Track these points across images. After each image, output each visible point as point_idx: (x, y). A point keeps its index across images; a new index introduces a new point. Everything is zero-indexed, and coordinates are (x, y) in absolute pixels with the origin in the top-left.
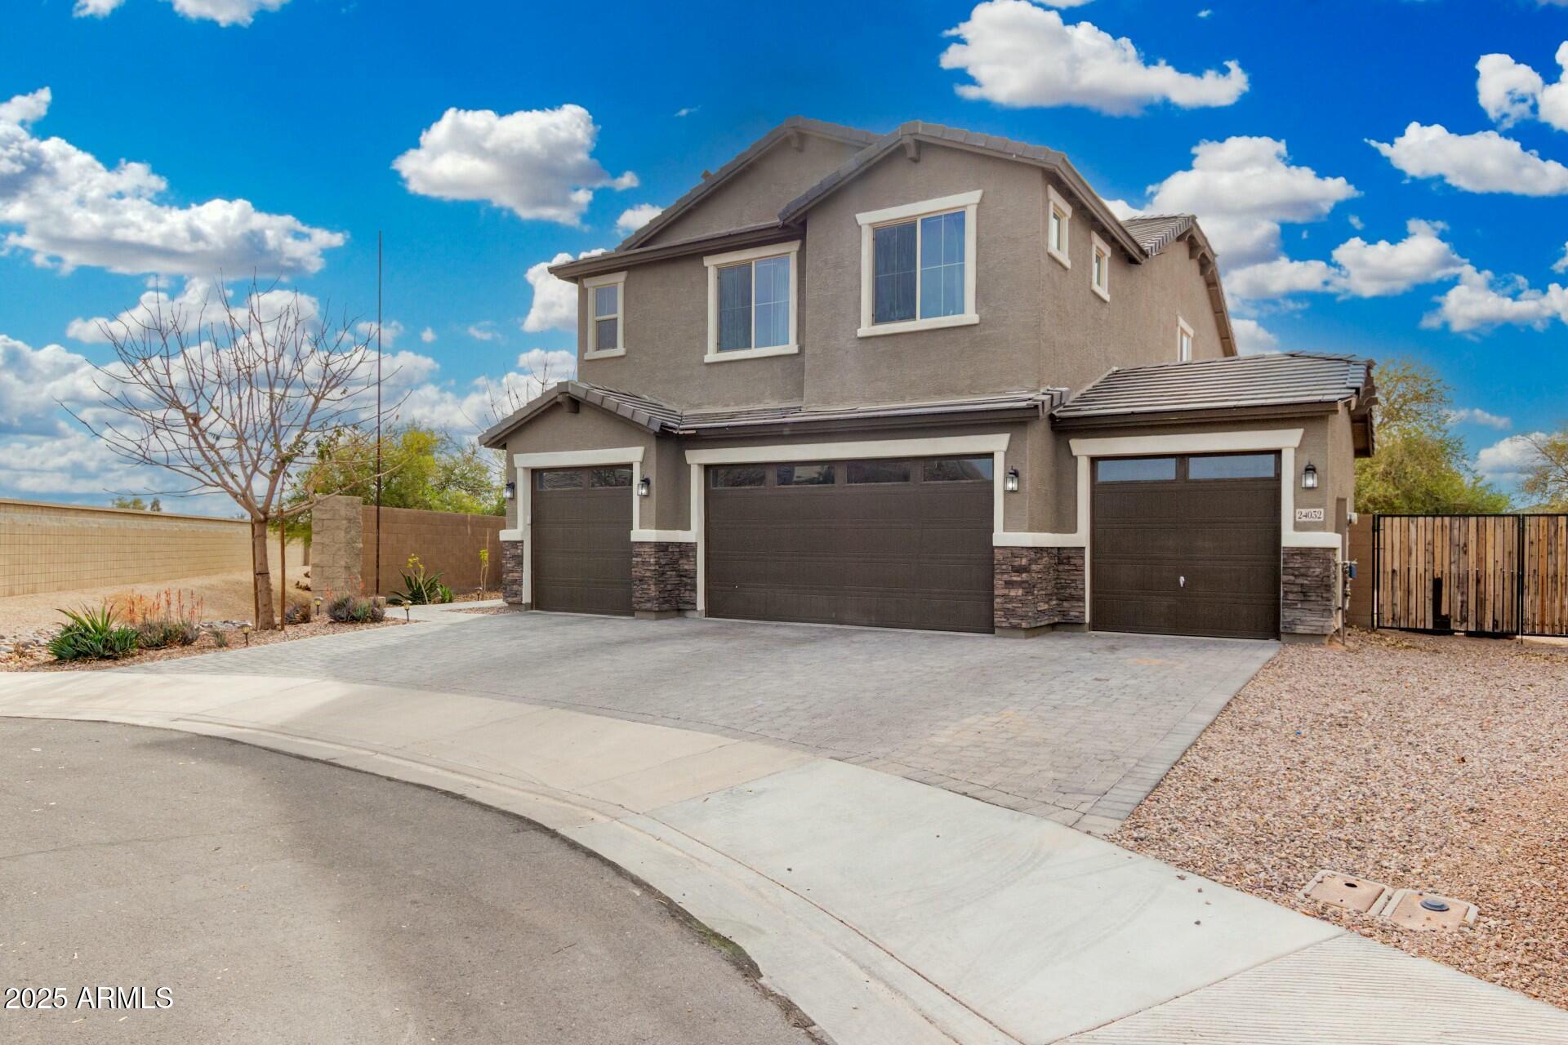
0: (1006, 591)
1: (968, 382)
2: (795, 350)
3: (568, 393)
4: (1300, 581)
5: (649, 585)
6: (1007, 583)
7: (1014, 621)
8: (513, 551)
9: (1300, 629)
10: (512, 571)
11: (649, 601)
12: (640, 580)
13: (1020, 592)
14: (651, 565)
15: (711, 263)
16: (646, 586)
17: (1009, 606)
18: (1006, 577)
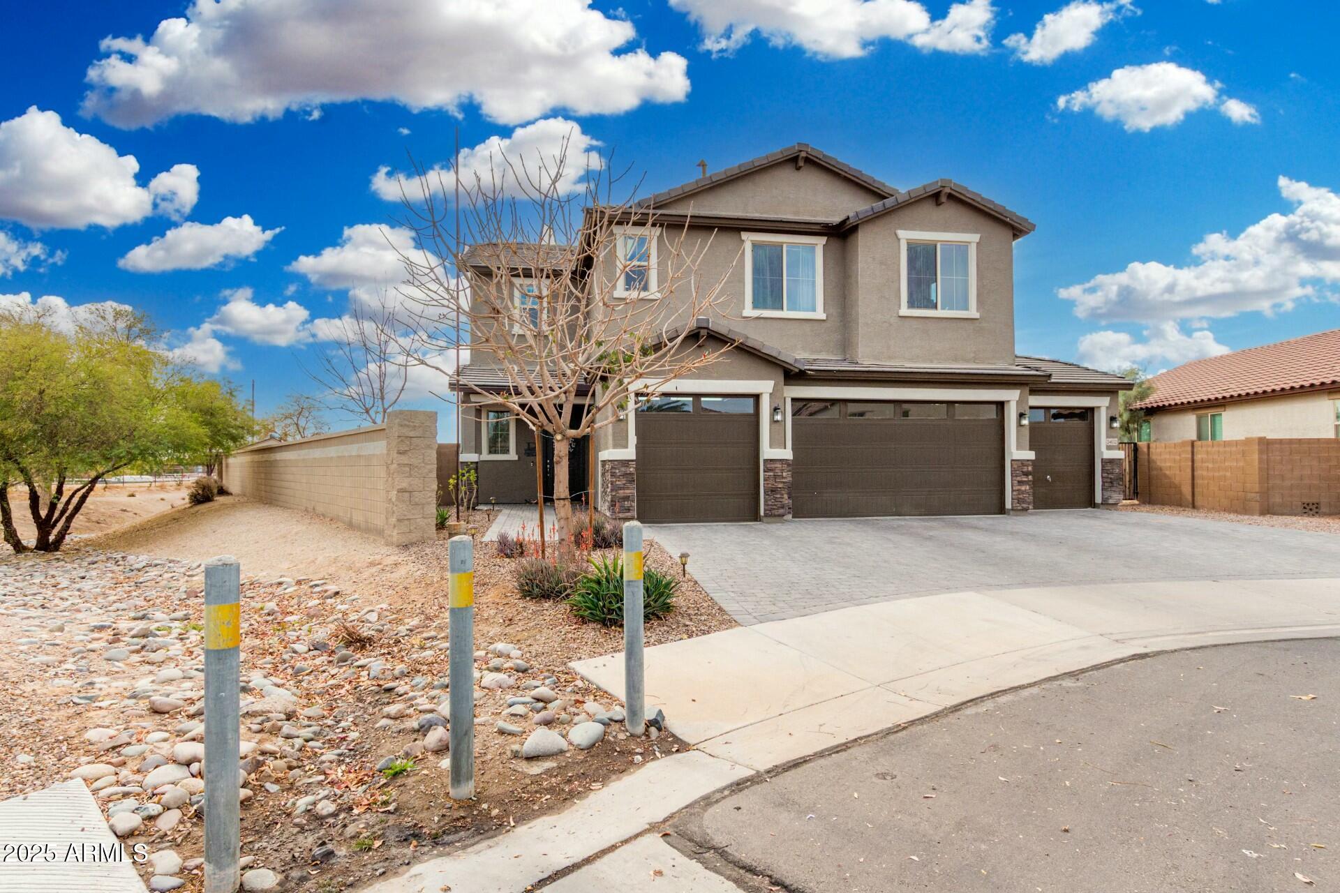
0: (1019, 487)
1: (972, 355)
2: (824, 317)
3: (707, 328)
4: (1110, 476)
5: (783, 495)
6: (1019, 482)
7: (1025, 506)
8: (623, 469)
9: (1111, 501)
10: (624, 488)
11: (783, 508)
12: (772, 491)
13: (1028, 487)
14: (783, 478)
15: (749, 238)
16: (778, 496)
17: (1021, 496)
18: (1019, 479)
